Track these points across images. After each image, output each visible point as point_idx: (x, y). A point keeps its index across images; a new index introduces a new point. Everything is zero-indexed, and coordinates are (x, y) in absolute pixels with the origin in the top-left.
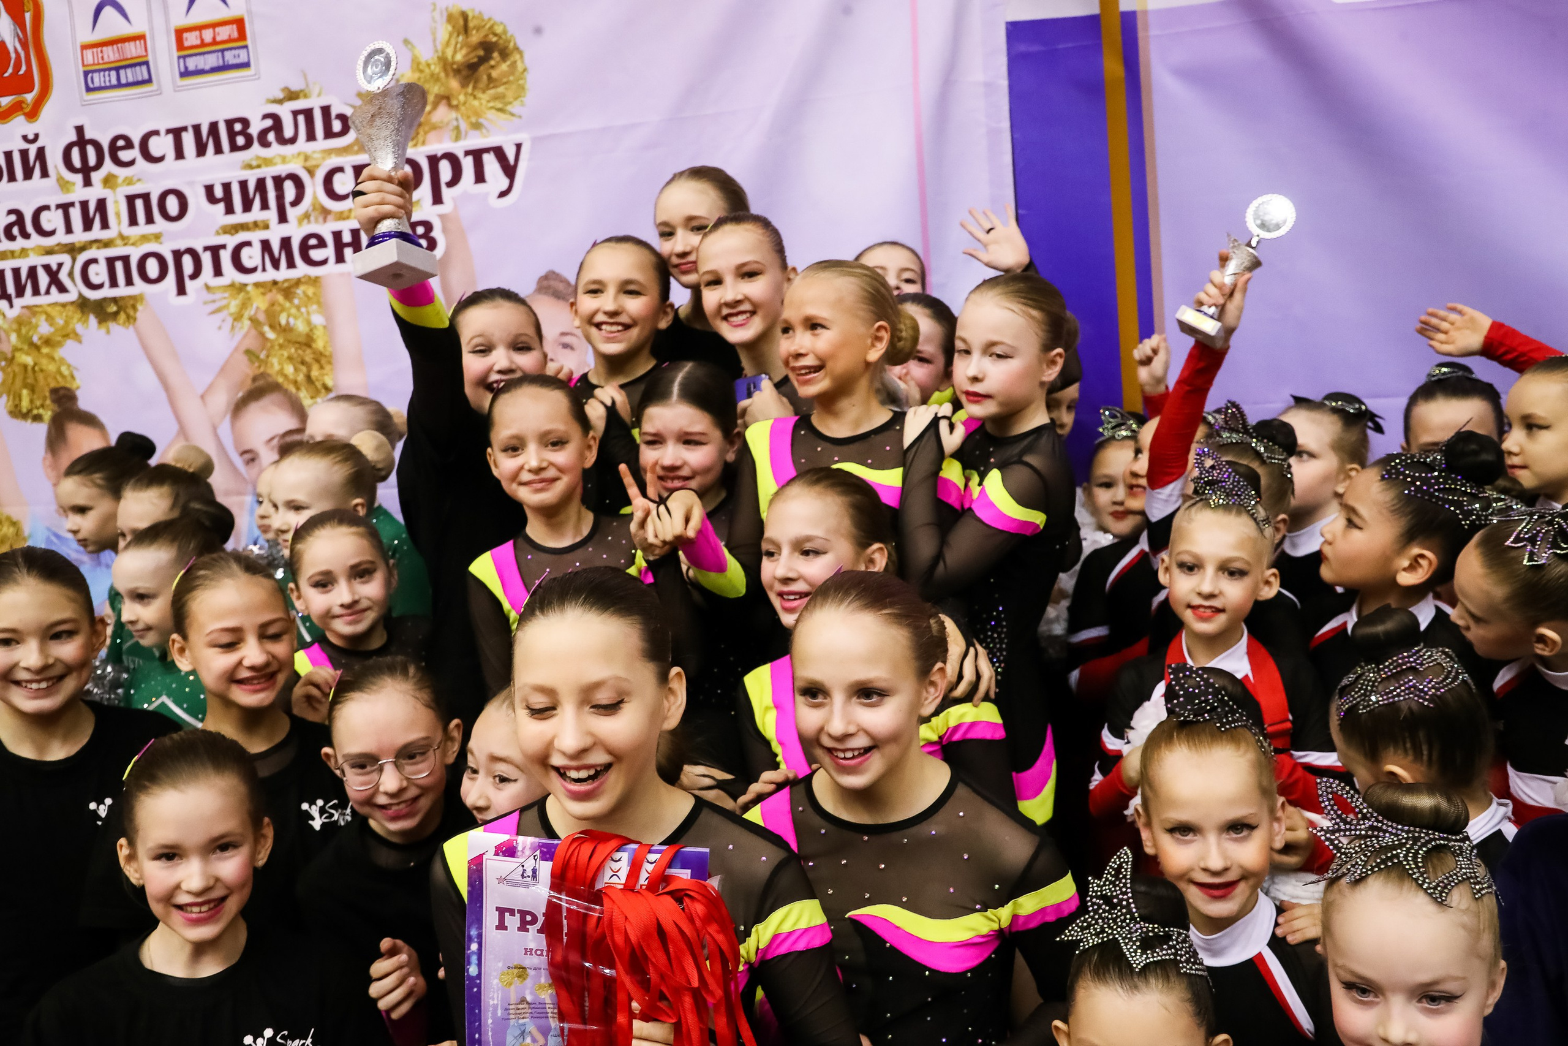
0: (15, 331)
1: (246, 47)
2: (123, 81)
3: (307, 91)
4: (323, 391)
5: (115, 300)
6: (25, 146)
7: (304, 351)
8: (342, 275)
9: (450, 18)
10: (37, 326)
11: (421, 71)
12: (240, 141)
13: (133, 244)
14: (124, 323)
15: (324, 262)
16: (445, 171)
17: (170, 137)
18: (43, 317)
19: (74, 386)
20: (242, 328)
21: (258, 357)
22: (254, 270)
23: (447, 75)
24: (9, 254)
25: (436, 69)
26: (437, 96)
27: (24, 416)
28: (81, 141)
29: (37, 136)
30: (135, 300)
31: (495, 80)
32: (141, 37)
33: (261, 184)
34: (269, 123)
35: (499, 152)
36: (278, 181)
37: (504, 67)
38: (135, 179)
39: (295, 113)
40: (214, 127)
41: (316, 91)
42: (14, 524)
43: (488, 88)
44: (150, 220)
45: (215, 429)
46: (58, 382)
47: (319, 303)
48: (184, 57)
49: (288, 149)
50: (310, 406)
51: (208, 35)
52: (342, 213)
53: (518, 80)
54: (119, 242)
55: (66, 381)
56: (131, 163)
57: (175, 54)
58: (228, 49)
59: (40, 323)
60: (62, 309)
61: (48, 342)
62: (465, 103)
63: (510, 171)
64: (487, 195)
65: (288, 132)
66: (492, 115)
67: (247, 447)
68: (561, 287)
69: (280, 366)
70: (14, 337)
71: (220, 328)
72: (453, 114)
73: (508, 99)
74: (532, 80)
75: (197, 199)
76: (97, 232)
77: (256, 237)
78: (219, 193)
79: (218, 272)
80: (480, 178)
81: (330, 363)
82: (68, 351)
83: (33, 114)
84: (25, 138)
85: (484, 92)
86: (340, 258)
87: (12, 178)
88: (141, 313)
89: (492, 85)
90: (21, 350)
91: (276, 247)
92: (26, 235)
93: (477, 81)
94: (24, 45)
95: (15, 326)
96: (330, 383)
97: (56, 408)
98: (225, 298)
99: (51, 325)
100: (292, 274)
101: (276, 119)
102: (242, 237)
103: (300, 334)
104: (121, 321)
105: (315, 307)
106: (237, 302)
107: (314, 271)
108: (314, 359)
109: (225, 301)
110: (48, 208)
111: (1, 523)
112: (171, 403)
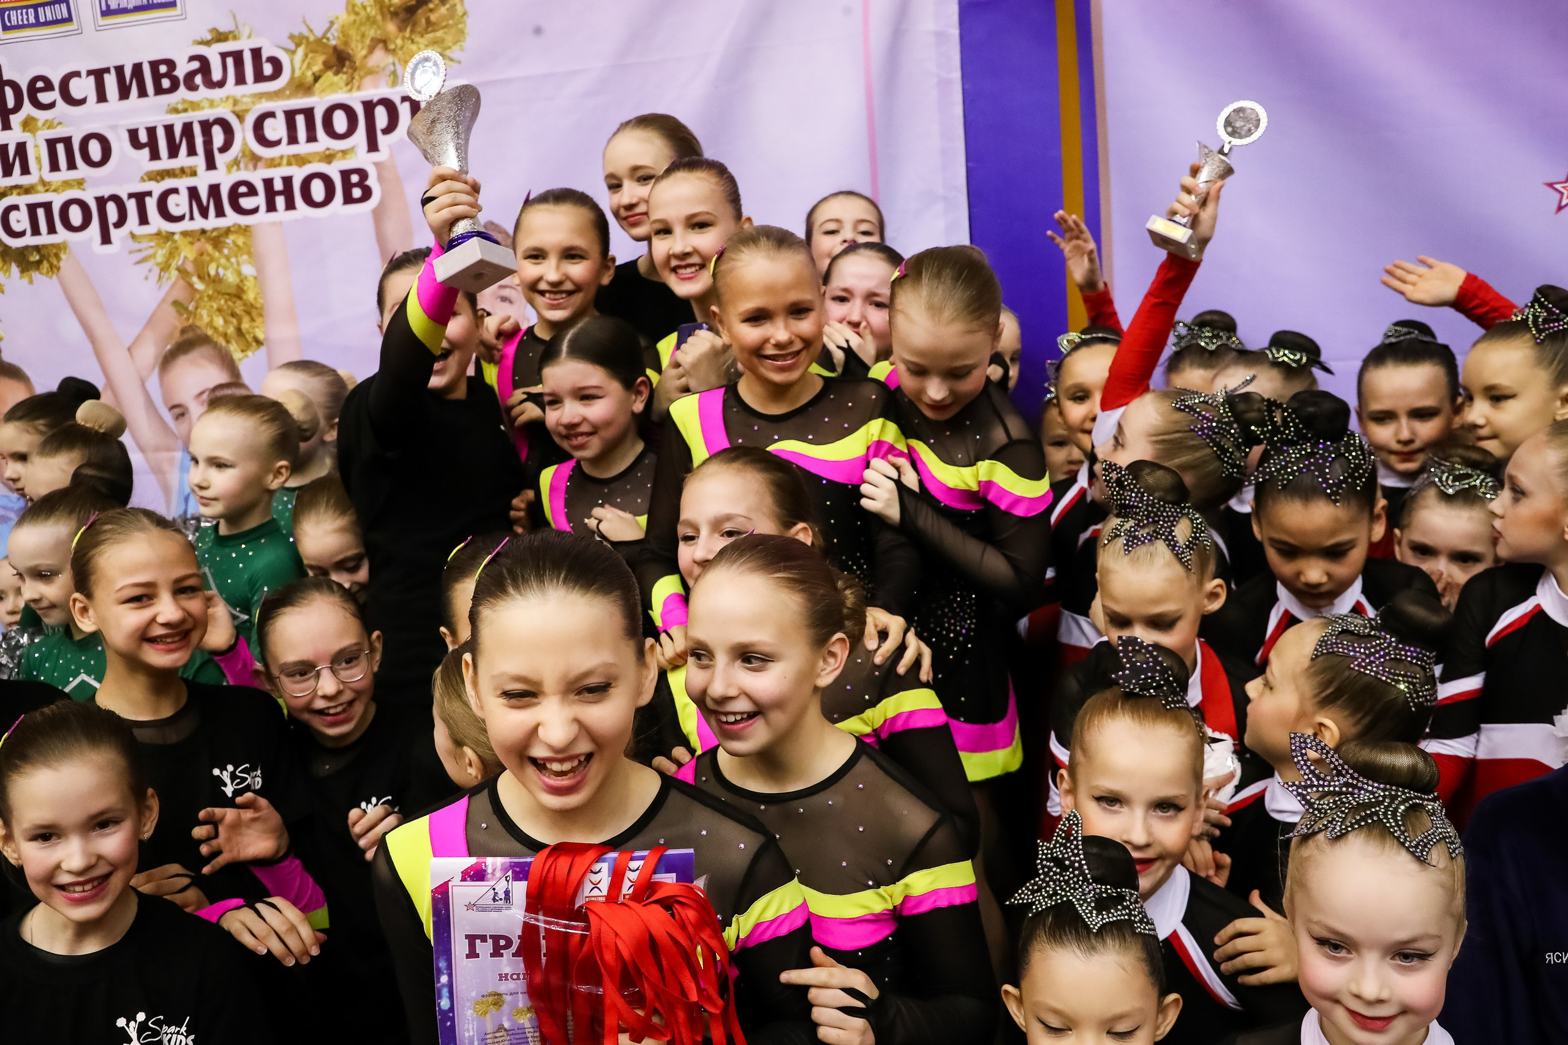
2: (42, 20)
3: (236, 33)
4: (254, 344)
5: (37, 248)
7: (234, 303)
8: (273, 224)
11: (357, 14)
12: (166, 83)
13: (55, 191)
14: (48, 272)
15: (255, 211)
16: (381, 116)
17: (92, 78)
20: (168, 278)
21: (186, 309)
22: (181, 218)
23: (384, 18)
25: (373, 11)
26: (372, 40)
30: (58, 250)
31: (434, 24)
33: (187, 128)
34: (196, 65)
36: (206, 126)
37: (443, 10)
38: (56, 122)
39: (224, 56)
40: (137, 68)
41: (245, 32)
43: (426, 31)
44: (72, 165)
45: (143, 383)
47: (249, 254)
49: (216, 93)
50: (240, 360)
52: (273, 159)
53: (456, 24)
54: (40, 188)
56: (52, 105)
62: (402, 48)
65: (216, 75)
67: (176, 402)
69: (209, 318)
71: (146, 278)
72: (390, 59)
73: (446, 44)
74: (471, 24)
75: (120, 144)
76: (17, 178)
77: (182, 184)
78: (143, 137)
79: (144, 220)
81: (261, 315)
85: (422, 36)
86: (271, 207)
88: (65, 263)
89: (430, 29)
91: (204, 194)
93: (414, 25)
98: (151, 247)
100: (222, 222)
101: (203, 61)
102: (168, 183)
103: (229, 286)
104: (45, 271)
105: (245, 257)
106: (164, 251)
107: (244, 220)
108: (245, 311)
109: (151, 250)
112: (97, 355)
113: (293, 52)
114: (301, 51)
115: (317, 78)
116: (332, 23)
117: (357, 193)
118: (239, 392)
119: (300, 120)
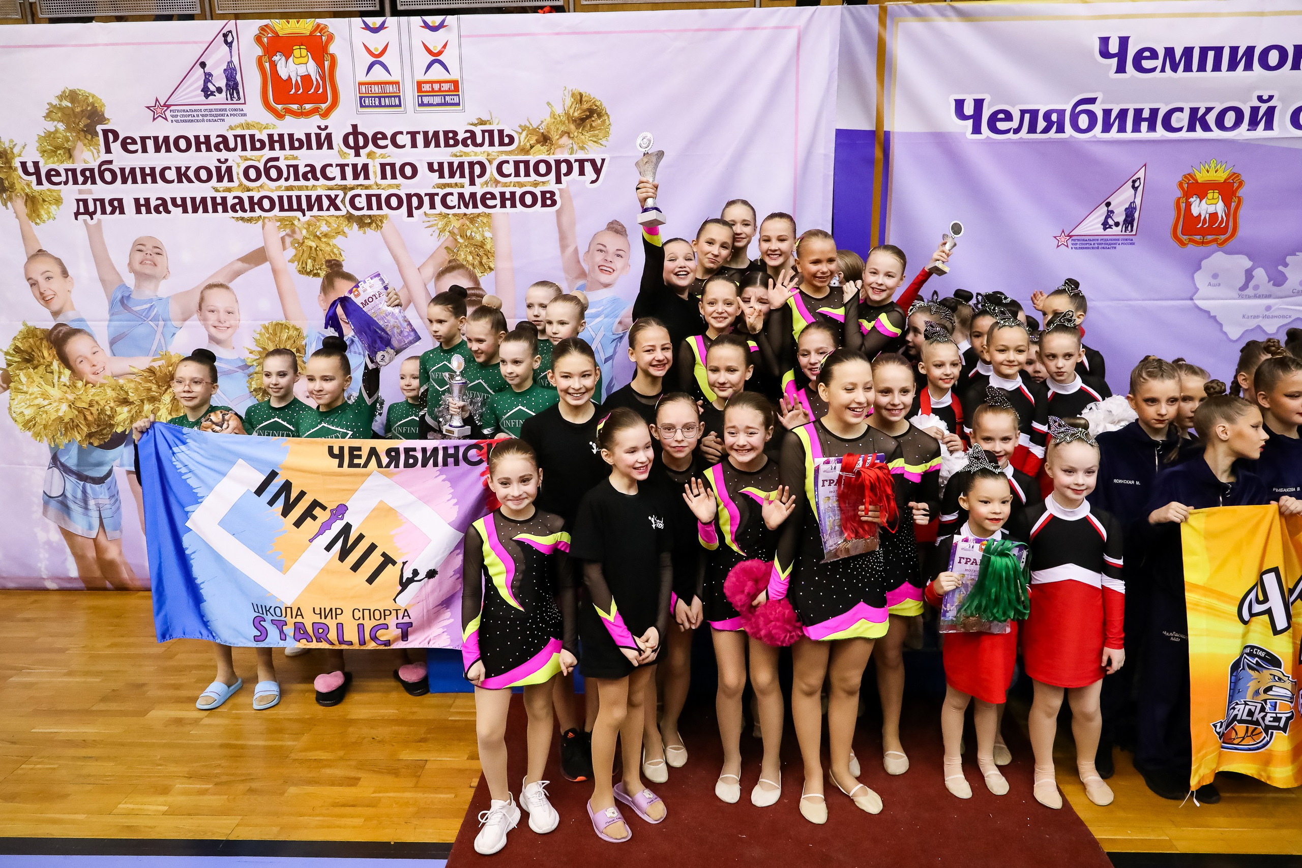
0: (305, 229)
1: (459, 95)
2: (383, 104)
3: (491, 121)
5: (370, 216)
6: (319, 131)
7: (479, 249)
8: (504, 213)
9: (573, 95)
10: (320, 227)
12: (451, 142)
13: (383, 189)
15: (495, 206)
16: (564, 168)
17: (409, 136)
18: (325, 222)
19: (341, 260)
20: (444, 236)
21: (453, 251)
22: (454, 207)
23: (569, 122)
24: (305, 188)
25: (564, 119)
26: (562, 132)
27: (308, 273)
28: (355, 131)
29: (326, 127)
30: (382, 218)
31: (594, 127)
32: (397, 83)
33: (461, 165)
34: (468, 135)
35: (593, 162)
36: (472, 165)
37: (599, 121)
38: (387, 155)
39: (483, 132)
40: (436, 134)
41: (496, 122)
42: (297, 329)
43: (590, 131)
44: (394, 177)
45: (425, 286)
47: (490, 227)
48: (422, 96)
49: (478, 149)
50: (480, 277)
51: (436, 87)
52: (506, 183)
53: (605, 129)
54: (375, 187)
56: (386, 147)
57: (417, 94)
58: (447, 95)
59: (322, 225)
60: (337, 219)
61: (326, 235)
62: (577, 137)
63: (598, 171)
64: (585, 182)
65: (479, 140)
66: (591, 143)
68: (619, 228)
69: (465, 256)
70: (304, 232)
71: (432, 235)
72: (571, 141)
73: (600, 137)
74: (612, 130)
75: (423, 169)
76: (361, 180)
77: (455, 191)
78: (436, 167)
79: (432, 206)
80: (582, 172)
81: (493, 256)
82: (338, 241)
83: (325, 115)
84: (319, 127)
85: (588, 132)
86: (503, 205)
87: (310, 147)
88: (386, 225)
89: (592, 130)
90: (307, 238)
91: (467, 197)
92: (317, 179)
93: (584, 127)
94: (323, 78)
95: (305, 226)
96: (492, 266)
97: (329, 270)
98: (436, 220)
99: (329, 227)
100: (476, 211)
101: (473, 134)
102: (448, 190)
103: (477, 241)
105: (487, 228)
106: (443, 223)
107: (487, 211)
108: (484, 254)
109: (436, 222)
110: (331, 165)
111: (288, 329)
112: (400, 271)
113: (521, 133)
114: (524, 133)
115: (532, 147)
116: (542, 122)
117: (549, 202)
118: (477, 292)
119: (522, 166)
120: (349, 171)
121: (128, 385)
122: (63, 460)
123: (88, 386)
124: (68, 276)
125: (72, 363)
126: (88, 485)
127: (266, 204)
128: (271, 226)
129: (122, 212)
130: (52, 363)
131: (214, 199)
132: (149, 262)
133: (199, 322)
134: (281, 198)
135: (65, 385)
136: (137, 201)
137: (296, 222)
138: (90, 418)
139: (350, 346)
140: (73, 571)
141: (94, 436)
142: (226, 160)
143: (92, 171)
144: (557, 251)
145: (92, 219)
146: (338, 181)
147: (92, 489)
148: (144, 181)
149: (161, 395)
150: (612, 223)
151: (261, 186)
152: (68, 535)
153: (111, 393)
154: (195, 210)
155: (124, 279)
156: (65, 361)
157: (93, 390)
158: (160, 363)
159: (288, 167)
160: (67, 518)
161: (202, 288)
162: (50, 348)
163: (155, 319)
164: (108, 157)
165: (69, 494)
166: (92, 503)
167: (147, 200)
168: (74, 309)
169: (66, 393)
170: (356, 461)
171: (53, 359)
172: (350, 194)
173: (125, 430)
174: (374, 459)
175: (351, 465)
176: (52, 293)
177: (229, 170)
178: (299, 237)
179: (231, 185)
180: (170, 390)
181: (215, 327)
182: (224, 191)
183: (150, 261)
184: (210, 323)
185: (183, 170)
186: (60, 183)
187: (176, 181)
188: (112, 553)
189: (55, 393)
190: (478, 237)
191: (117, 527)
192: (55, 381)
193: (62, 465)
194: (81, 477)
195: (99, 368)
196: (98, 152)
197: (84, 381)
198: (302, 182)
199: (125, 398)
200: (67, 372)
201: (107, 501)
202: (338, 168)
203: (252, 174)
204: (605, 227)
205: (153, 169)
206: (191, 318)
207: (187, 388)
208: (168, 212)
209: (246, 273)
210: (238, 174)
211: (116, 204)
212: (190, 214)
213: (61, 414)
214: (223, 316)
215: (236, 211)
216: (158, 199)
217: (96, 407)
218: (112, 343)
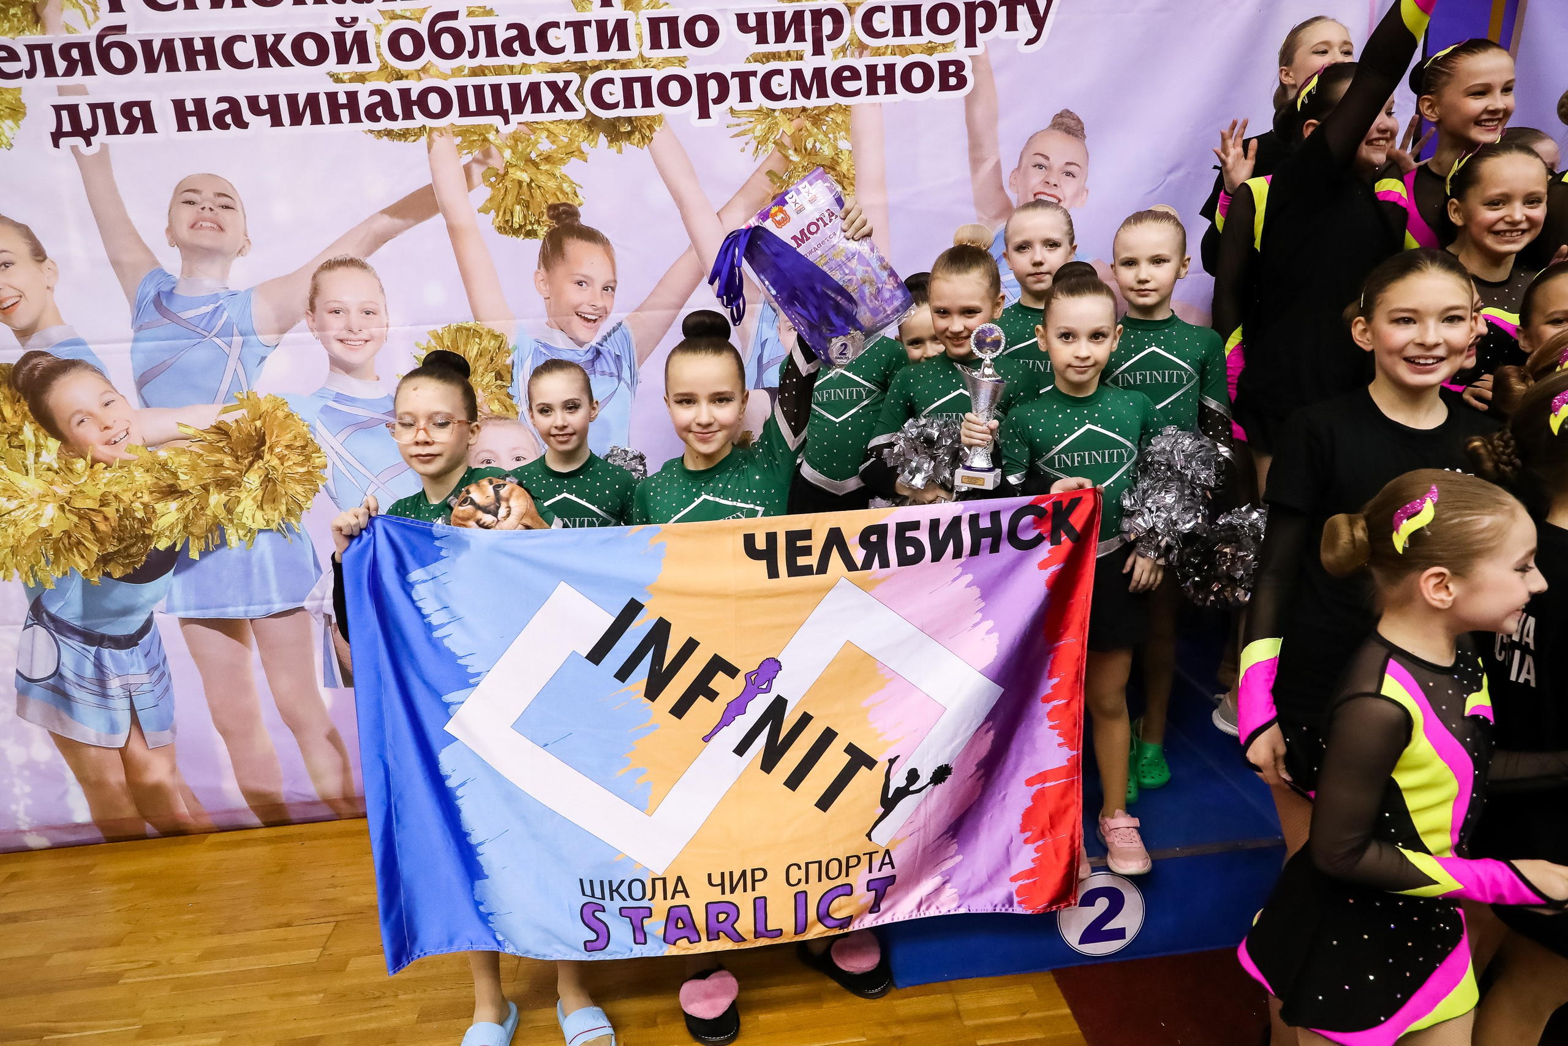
0: (510, 147)
5: (629, 120)
8: (874, 105)
10: (537, 143)
13: (654, 66)
14: (638, 142)
15: (857, 92)
16: (981, 17)
18: (545, 134)
19: (576, 203)
20: (766, 150)
21: (782, 178)
22: (783, 97)
24: (508, 70)
27: (516, 232)
30: (651, 123)
33: (798, 16)
35: (1032, 5)
36: (817, 16)
38: (661, 2)
42: (496, 337)
44: (674, 43)
46: (559, 199)
47: (847, 130)
52: (879, 48)
54: (639, 63)
55: (568, 199)
59: (540, 140)
60: (568, 128)
61: (548, 159)
63: (1039, 22)
64: (1016, 41)
68: (1072, 123)
70: (507, 154)
71: (743, 150)
75: (728, 27)
76: (614, 52)
77: (787, 66)
78: (752, 22)
79: (745, 96)
80: (1012, 26)
81: (852, 184)
82: (572, 169)
86: (872, 90)
88: (659, 134)
90: (511, 165)
91: (808, 78)
92: (529, 52)
95: (510, 142)
97: (554, 224)
98: (750, 122)
99: (553, 142)
100: (824, 102)
102: (773, 65)
103: (825, 158)
104: (636, 140)
105: (842, 133)
106: (764, 126)
108: (836, 180)
109: (750, 126)
110: (556, 25)
111: (480, 338)
112: (685, 218)
117: (953, 81)
119: (907, 15)
120: (591, 35)
121: (177, 460)
122: (53, 610)
123: (96, 467)
124: (45, 258)
125: (62, 426)
126: (106, 653)
127: (434, 103)
128: (445, 145)
129: (150, 128)
130: (20, 429)
131: (332, 97)
132: (209, 224)
133: (311, 334)
134: (462, 91)
135: (49, 469)
136: (179, 105)
137: (491, 136)
138: (102, 527)
139: (593, 361)
140: (81, 811)
141: (110, 560)
142: (355, 20)
143: (83, 47)
144: (967, 172)
145: (89, 144)
146: (570, 55)
147: (115, 659)
148: (192, 66)
149: (242, 474)
150: (1060, 115)
151: (424, 69)
152: (68, 747)
153: (142, 478)
154: (296, 120)
155: (160, 259)
156: (47, 422)
157: (108, 475)
158: (238, 414)
159: (475, 29)
160: (65, 716)
161: (315, 270)
162: (15, 401)
163: (226, 332)
164: (116, 19)
165: (68, 673)
166: (114, 685)
167: (200, 103)
168: (61, 323)
169: (52, 483)
170: (802, 561)
171: (23, 421)
172: (593, 79)
173: (175, 544)
174: (835, 554)
175: (795, 571)
176: (17, 293)
177: (360, 39)
178: (496, 163)
179: (364, 68)
180: (261, 463)
181: (341, 341)
182: (351, 80)
183: (212, 222)
184: (333, 332)
185: (270, 41)
186: (18, 75)
187: (256, 63)
188: (158, 771)
189: (31, 484)
190: (827, 151)
191: (166, 723)
192: (30, 461)
193: (53, 619)
194: (90, 638)
195: (117, 430)
196: (96, 10)
197: (89, 458)
198: (503, 59)
199: (172, 486)
200: (54, 444)
201: (145, 679)
202: (570, 30)
203: (406, 45)
204: (1049, 122)
205: (208, 42)
206: (297, 326)
207: (422, 436)
208: (243, 125)
209: (400, 237)
210: (378, 47)
211: (136, 112)
212: (287, 130)
213: (44, 523)
214: (356, 319)
215: (376, 119)
216: (221, 100)
217: (115, 505)
218: (142, 382)
